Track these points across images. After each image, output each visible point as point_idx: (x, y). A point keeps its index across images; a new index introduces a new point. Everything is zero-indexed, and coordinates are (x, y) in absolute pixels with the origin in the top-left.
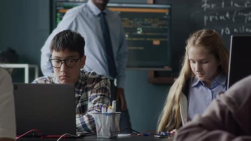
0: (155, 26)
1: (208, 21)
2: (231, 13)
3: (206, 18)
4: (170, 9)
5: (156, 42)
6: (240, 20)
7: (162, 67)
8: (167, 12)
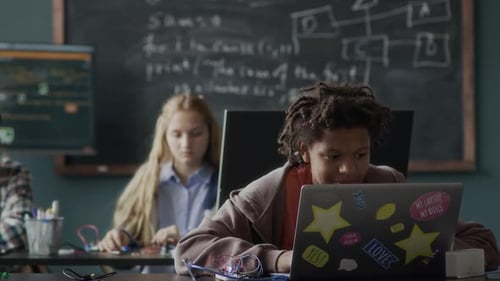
0: (68, 81)
1: (154, 73)
2: (192, 61)
3: (150, 69)
4: (93, 55)
5: (71, 108)
6: (207, 72)
7: (80, 148)
8: (88, 58)
